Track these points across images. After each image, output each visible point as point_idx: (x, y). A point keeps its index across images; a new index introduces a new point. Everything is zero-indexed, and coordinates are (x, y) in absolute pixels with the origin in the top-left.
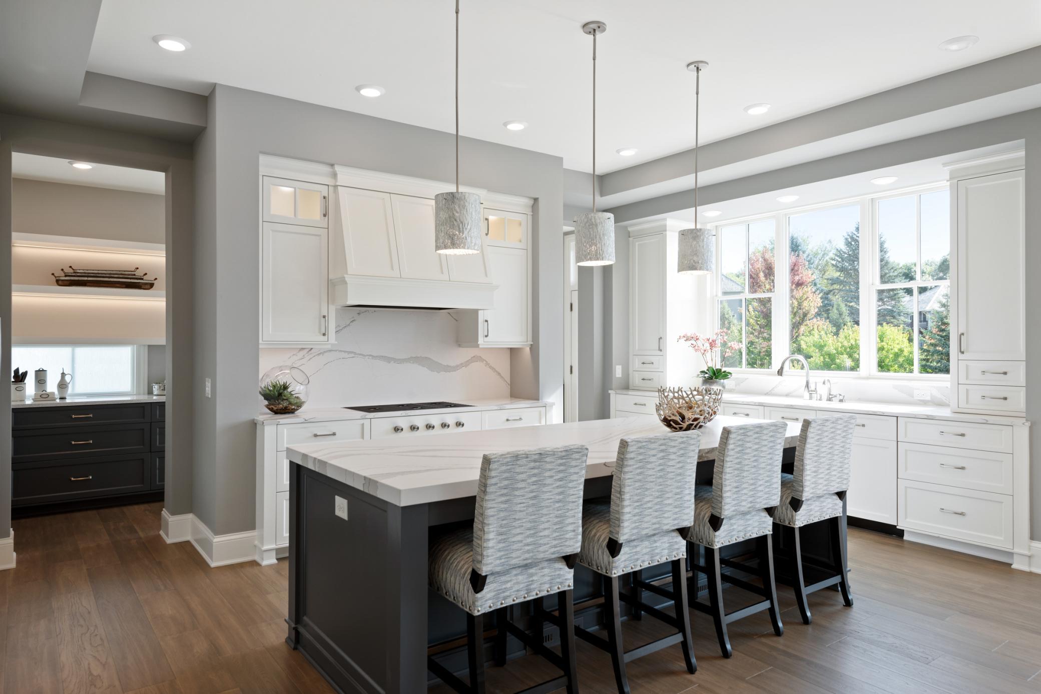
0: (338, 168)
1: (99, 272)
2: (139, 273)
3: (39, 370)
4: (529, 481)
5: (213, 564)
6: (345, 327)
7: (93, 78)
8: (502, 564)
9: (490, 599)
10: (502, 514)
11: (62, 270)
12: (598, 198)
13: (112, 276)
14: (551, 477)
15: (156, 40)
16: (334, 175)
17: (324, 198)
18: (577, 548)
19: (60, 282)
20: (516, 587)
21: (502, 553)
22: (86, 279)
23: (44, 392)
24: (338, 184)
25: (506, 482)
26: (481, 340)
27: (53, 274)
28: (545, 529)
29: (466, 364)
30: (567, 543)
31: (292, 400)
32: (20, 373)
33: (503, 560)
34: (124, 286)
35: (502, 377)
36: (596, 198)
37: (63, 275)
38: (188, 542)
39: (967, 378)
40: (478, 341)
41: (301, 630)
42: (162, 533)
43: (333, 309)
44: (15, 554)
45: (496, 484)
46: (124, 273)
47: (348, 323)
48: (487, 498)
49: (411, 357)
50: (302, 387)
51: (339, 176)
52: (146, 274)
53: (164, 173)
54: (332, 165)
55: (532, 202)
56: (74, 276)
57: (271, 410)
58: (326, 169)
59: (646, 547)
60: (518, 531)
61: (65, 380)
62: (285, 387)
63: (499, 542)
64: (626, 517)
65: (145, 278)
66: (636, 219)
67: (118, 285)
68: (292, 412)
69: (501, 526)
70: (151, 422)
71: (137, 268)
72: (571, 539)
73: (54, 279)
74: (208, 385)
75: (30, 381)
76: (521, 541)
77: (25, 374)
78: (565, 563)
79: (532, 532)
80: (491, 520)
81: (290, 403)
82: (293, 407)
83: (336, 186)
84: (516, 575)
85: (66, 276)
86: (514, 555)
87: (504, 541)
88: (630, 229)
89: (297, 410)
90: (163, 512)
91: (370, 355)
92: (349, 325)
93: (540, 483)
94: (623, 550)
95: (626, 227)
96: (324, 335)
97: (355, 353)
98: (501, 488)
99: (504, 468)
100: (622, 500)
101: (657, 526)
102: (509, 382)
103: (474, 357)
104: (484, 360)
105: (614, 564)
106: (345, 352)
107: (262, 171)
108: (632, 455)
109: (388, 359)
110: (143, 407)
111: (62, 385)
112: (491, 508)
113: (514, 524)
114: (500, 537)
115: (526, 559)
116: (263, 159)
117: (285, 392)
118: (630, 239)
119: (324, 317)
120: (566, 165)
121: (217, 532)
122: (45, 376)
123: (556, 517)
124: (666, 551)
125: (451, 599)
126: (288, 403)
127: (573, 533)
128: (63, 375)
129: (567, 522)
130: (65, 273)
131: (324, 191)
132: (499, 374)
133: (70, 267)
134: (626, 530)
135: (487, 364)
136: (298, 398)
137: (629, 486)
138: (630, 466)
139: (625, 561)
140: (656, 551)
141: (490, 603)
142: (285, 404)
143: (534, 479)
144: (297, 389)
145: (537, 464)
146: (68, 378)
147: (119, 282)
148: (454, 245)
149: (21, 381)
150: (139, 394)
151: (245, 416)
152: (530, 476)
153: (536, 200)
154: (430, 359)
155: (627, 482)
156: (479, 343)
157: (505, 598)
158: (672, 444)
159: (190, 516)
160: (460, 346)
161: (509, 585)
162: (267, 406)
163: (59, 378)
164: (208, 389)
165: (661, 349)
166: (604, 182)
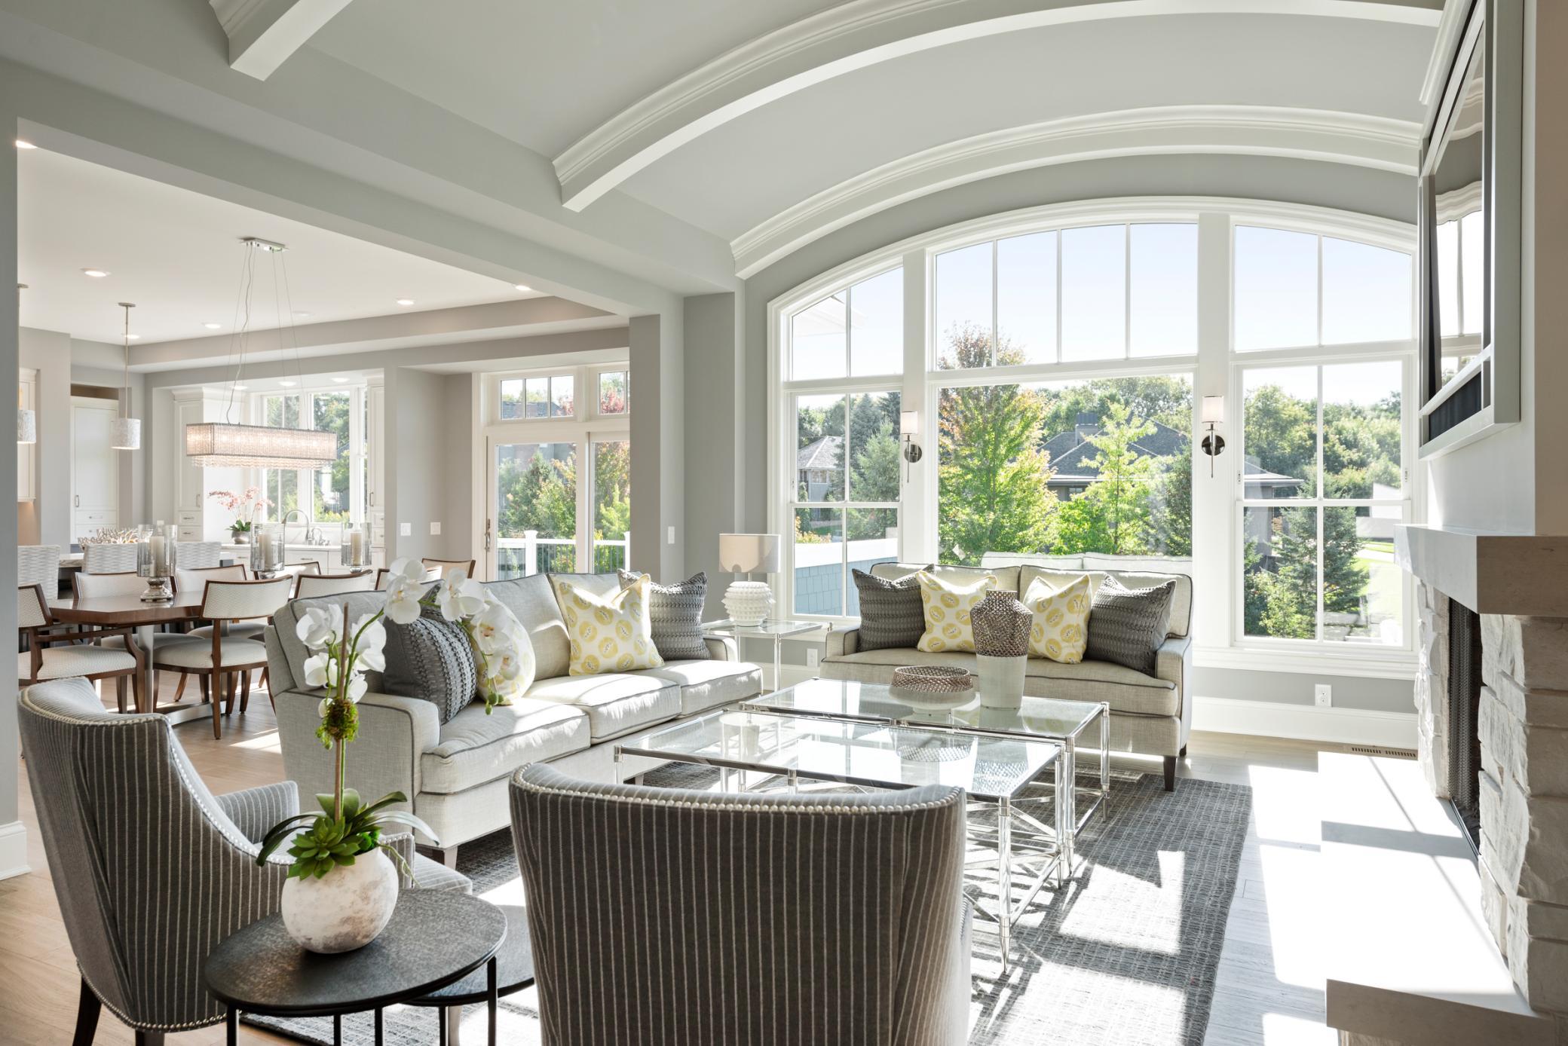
12: (125, 365)
36: (123, 366)
55: (34, 372)
88: (175, 393)
95: (170, 391)
118: (175, 404)
120: (72, 337)
153: (38, 371)
165: (199, 505)
166: (130, 351)
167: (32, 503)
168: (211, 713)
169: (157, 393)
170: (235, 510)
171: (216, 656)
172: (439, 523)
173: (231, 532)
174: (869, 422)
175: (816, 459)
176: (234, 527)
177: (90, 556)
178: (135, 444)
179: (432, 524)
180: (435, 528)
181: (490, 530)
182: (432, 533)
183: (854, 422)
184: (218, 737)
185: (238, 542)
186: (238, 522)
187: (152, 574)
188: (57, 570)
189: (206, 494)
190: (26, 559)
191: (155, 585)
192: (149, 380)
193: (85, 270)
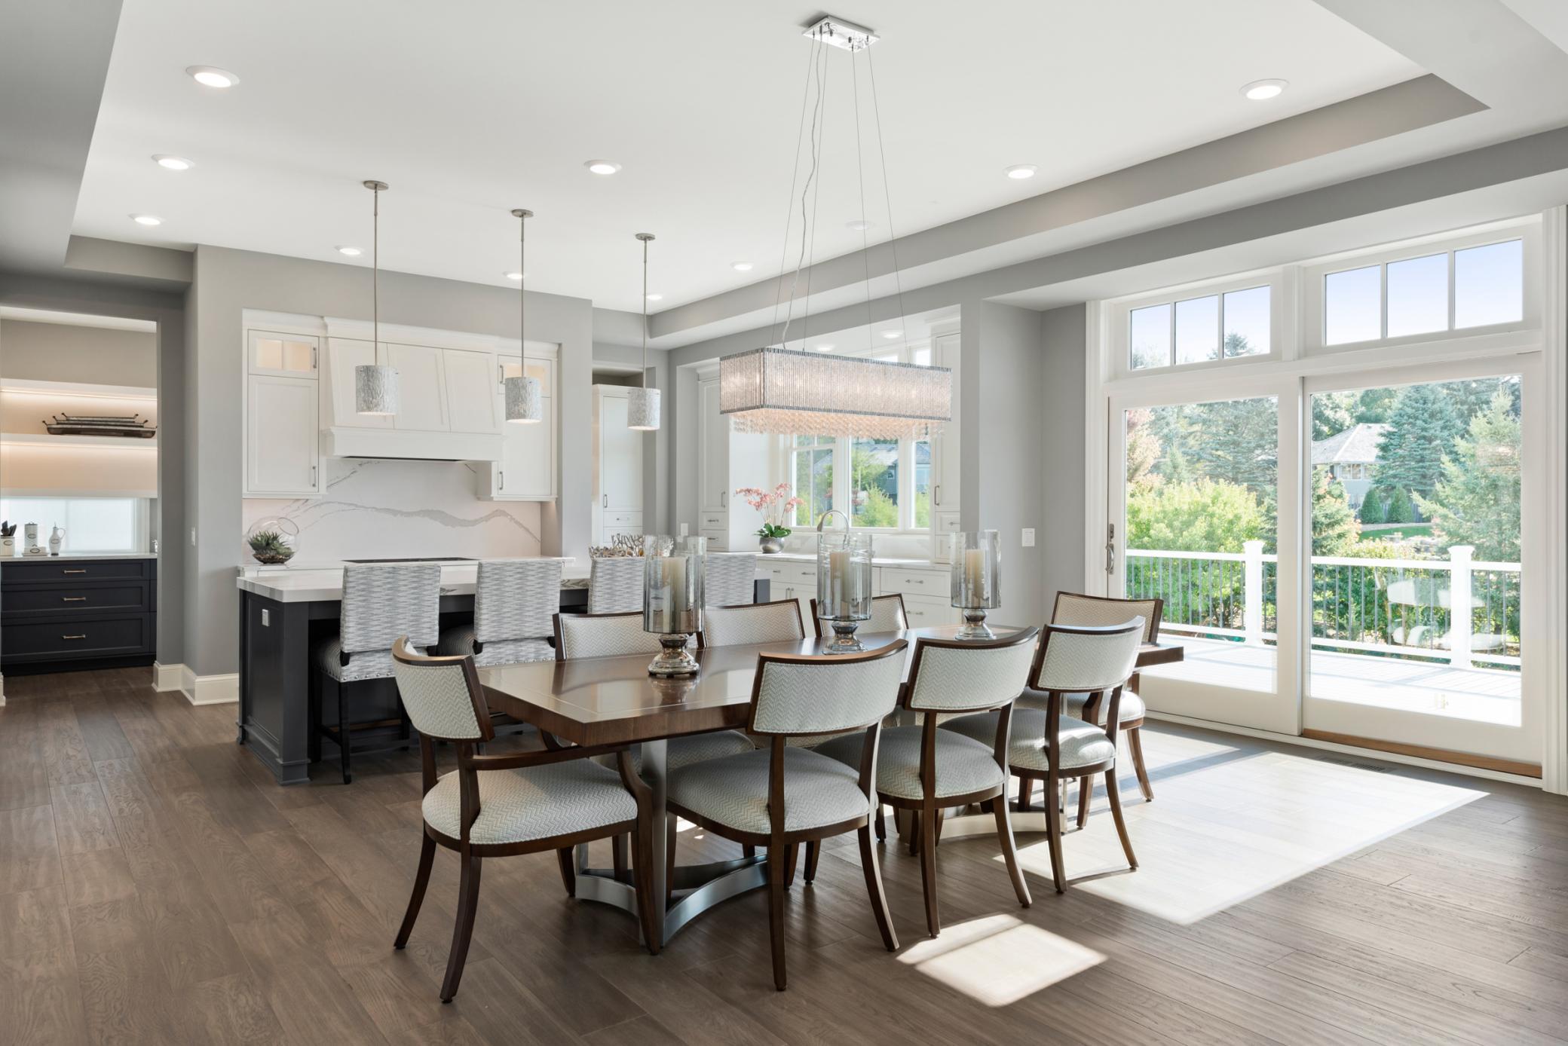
0: (327, 320)
1: (95, 419)
2: (139, 420)
3: (30, 524)
4: (384, 587)
5: (195, 703)
6: (345, 478)
7: (77, 242)
8: (363, 646)
9: (355, 672)
10: (360, 610)
11: (54, 417)
12: (648, 340)
13: (109, 423)
14: (405, 585)
15: (132, 216)
16: (325, 326)
17: (314, 349)
18: (434, 641)
19: (52, 431)
20: (379, 666)
21: (362, 638)
22: (80, 426)
23: (35, 547)
24: (328, 335)
25: (362, 587)
26: (495, 493)
27: (44, 422)
28: (401, 624)
29: (487, 518)
30: (424, 637)
31: (280, 550)
32: (9, 527)
33: (362, 644)
34: (122, 434)
35: (530, 533)
36: (646, 340)
37: (55, 422)
38: (178, 692)
39: (941, 530)
40: (491, 494)
41: (247, 728)
42: (153, 685)
43: (323, 459)
44: (4, 698)
45: (354, 587)
46: (121, 420)
47: (348, 474)
48: (347, 597)
49: (422, 511)
50: (291, 538)
51: (329, 328)
52: (146, 421)
53: (155, 323)
54: (322, 317)
55: (556, 348)
56: (67, 424)
57: (259, 559)
58: (317, 321)
59: (511, 650)
60: (376, 623)
61: (57, 536)
62: (275, 538)
63: (359, 629)
64: (483, 622)
65: (145, 425)
66: (706, 359)
67: (114, 433)
68: (281, 562)
69: (360, 618)
70: (150, 580)
71: (137, 415)
72: (427, 634)
73: (45, 427)
74: (194, 533)
75: (19, 535)
76: (379, 631)
77: (13, 529)
78: (426, 653)
79: (389, 625)
80: (351, 613)
81: (278, 553)
82: (281, 557)
83: (327, 338)
84: (379, 657)
85: (58, 424)
86: (373, 640)
87: (363, 629)
88: (699, 371)
89: (286, 560)
90: (155, 664)
91: (373, 508)
92: (349, 476)
93: (395, 589)
94: (485, 650)
95: (694, 370)
96: (314, 485)
97: (356, 506)
98: (359, 590)
99: (360, 576)
100: (480, 609)
101: (518, 632)
102: (538, 536)
103: (497, 511)
104: (508, 515)
105: (477, 660)
106: (345, 504)
107: (246, 324)
108: (487, 575)
109: (395, 512)
110: (142, 563)
111: (55, 541)
112: (350, 604)
113: (371, 618)
114: (360, 626)
115: (385, 645)
116: (247, 314)
117: (275, 542)
118: (700, 382)
119: (314, 468)
120: (595, 305)
121: (200, 673)
122: (35, 530)
123: (412, 616)
124: (533, 655)
125: (331, 676)
126: (275, 552)
127: (429, 630)
128: (55, 529)
129: (423, 620)
130: (57, 420)
131: (314, 342)
132: (527, 530)
133: (63, 414)
134: (483, 633)
135: (512, 519)
136: (288, 548)
137: (486, 598)
138: (487, 583)
139: (488, 658)
140: (521, 654)
141: (355, 674)
142: (272, 553)
143: (389, 586)
144: (286, 539)
145: (392, 575)
146: (60, 533)
147: (116, 430)
148: (369, 409)
149: (10, 535)
150: (141, 552)
151: (228, 563)
152: (385, 584)
153: (560, 345)
154: (443, 512)
155: (484, 595)
156: (492, 496)
157: (369, 673)
158: (530, 568)
159: (181, 666)
160: (479, 499)
161: (371, 664)
162: (254, 556)
163: (50, 533)
164: (194, 539)
165: (724, 505)
166: (653, 322)
167: (554, 503)
168: (760, 882)
169: (680, 370)
170: (763, 510)
171: (776, 808)
172: (1033, 530)
173: (759, 538)
174: (1425, 403)
175: (1346, 451)
176: (762, 531)
177: (599, 574)
178: (655, 422)
179: (1023, 530)
180: (1028, 538)
181: (1114, 541)
182: (1024, 544)
183: (1405, 404)
184: (780, 985)
185: (767, 551)
186: (766, 526)
187: (666, 628)
188: (558, 595)
189: (732, 490)
190: (520, 579)
191: (672, 646)
192: (673, 356)
193: (590, 163)
